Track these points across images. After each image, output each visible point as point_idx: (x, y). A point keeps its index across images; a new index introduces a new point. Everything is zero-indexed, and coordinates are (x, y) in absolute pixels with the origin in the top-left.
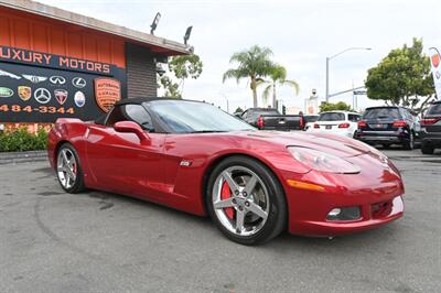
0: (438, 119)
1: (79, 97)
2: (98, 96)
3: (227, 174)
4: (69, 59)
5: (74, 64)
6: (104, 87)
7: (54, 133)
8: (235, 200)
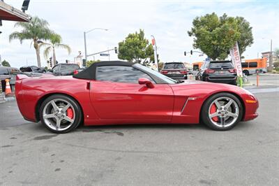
3: (216, 101)
8: (219, 113)
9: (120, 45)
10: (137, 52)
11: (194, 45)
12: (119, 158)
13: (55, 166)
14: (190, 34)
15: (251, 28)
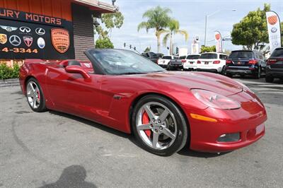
0: (278, 60)
1: (41, 42)
2: (54, 41)
3: (147, 107)
4: (33, 14)
5: (36, 18)
6: (58, 35)
7: (24, 70)
8: (152, 125)
9: (235, 27)
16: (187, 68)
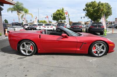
3: (96, 44)
8: (97, 50)
9: (54, 14)
10: (60, 17)
11: (85, 15)
12: (52, 71)
13: (25, 73)
14: (84, 10)
15: (111, 8)
16: (38, 29)
